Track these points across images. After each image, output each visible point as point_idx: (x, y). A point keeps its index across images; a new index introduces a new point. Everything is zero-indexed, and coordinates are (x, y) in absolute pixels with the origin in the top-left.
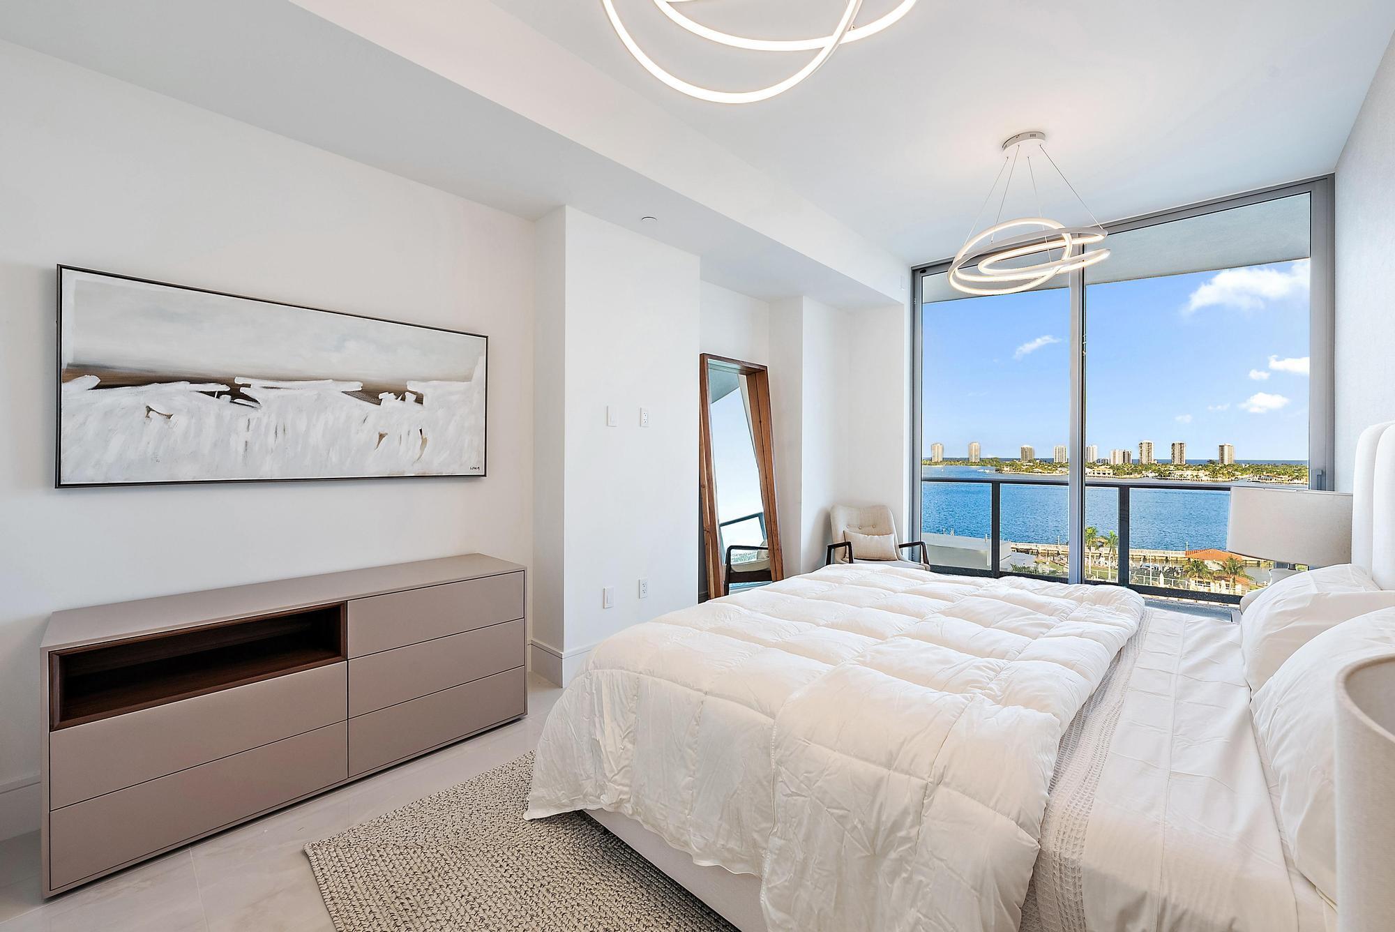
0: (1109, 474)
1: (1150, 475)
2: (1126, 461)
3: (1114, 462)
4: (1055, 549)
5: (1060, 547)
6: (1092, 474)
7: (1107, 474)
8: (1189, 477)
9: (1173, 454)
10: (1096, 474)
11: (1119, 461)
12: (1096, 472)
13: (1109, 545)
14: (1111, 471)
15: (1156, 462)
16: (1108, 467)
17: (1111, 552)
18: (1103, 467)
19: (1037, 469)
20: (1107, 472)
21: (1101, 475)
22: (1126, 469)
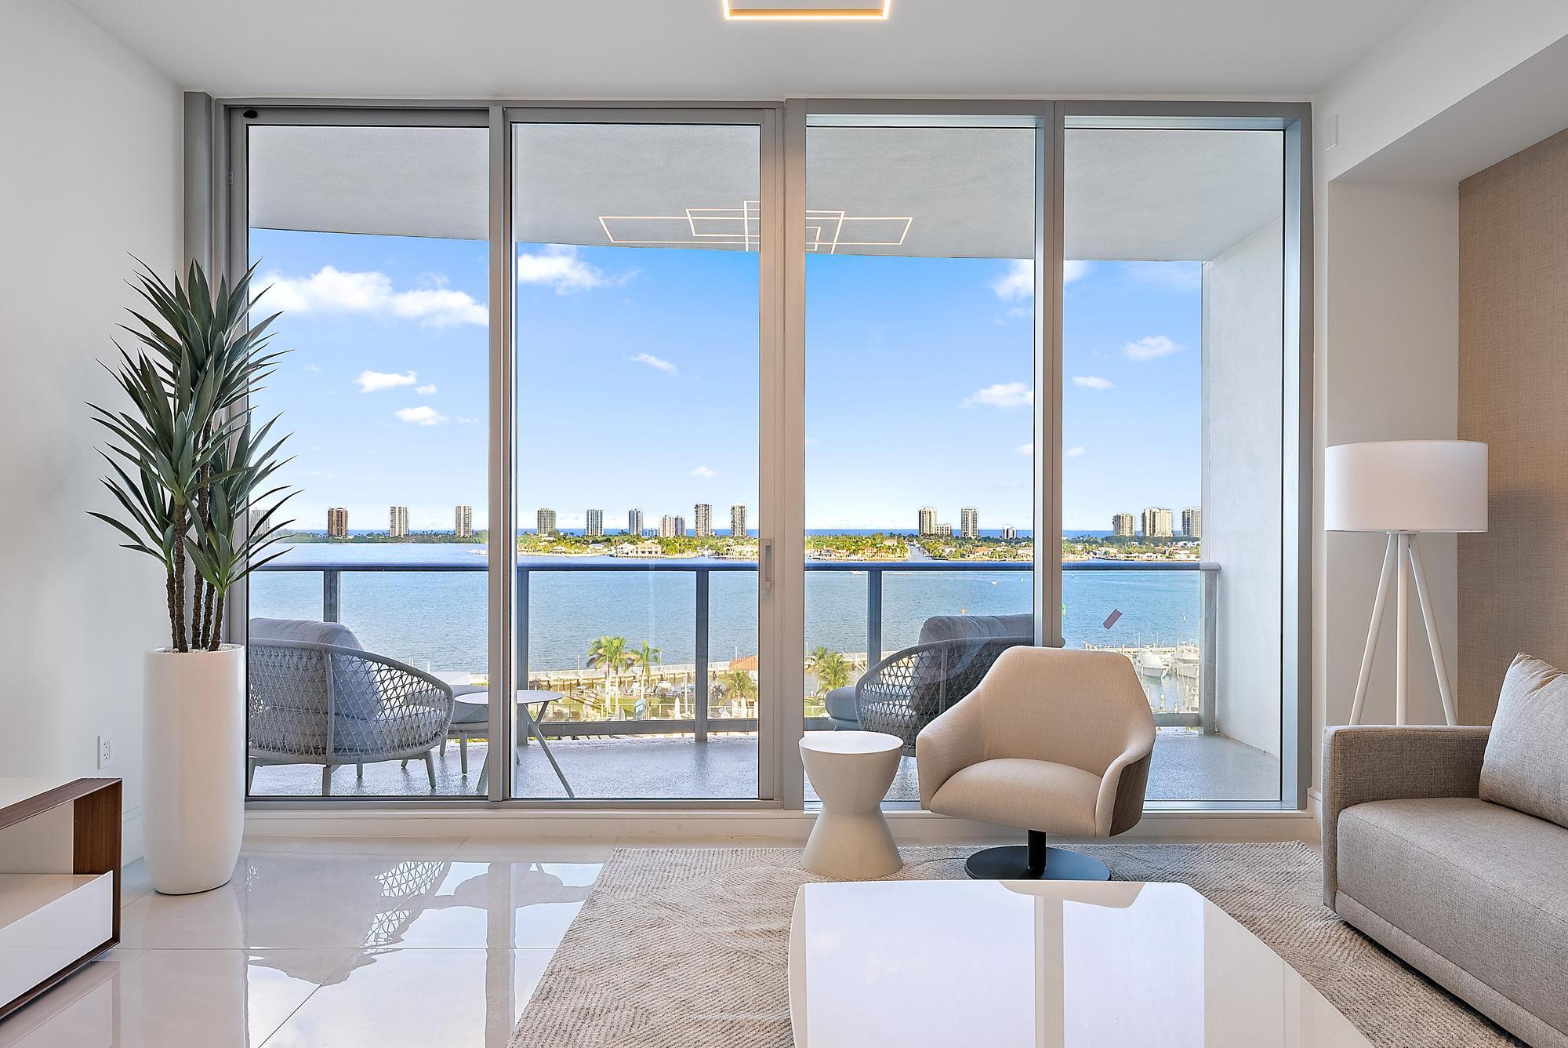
0: (656, 552)
1: (706, 553)
2: (679, 533)
3: (664, 534)
4: (574, 677)
5: (581, 672)
6: (635, 554)
7: (654, 553)
8: (749, 555)
9: (733, 522)
10: (640, 554)
11: (670, 533)
12: (639, 550)
13: (641, 662)
14: (659, 549)
15: (714, 534)
16: (656, 541)
17: (644, 673)
18: (650, 541)
19: (560, 547)
20: (654, 550)
21: (647, 554)
22: (678, 545)
